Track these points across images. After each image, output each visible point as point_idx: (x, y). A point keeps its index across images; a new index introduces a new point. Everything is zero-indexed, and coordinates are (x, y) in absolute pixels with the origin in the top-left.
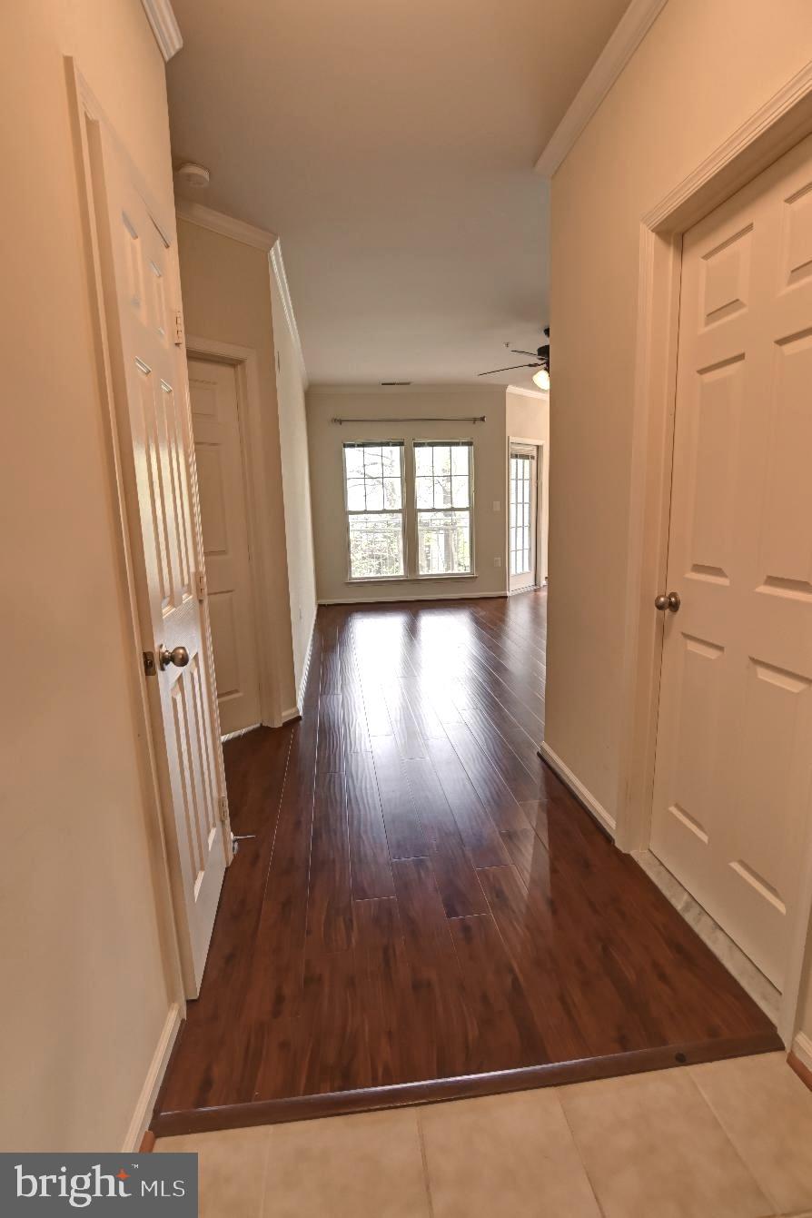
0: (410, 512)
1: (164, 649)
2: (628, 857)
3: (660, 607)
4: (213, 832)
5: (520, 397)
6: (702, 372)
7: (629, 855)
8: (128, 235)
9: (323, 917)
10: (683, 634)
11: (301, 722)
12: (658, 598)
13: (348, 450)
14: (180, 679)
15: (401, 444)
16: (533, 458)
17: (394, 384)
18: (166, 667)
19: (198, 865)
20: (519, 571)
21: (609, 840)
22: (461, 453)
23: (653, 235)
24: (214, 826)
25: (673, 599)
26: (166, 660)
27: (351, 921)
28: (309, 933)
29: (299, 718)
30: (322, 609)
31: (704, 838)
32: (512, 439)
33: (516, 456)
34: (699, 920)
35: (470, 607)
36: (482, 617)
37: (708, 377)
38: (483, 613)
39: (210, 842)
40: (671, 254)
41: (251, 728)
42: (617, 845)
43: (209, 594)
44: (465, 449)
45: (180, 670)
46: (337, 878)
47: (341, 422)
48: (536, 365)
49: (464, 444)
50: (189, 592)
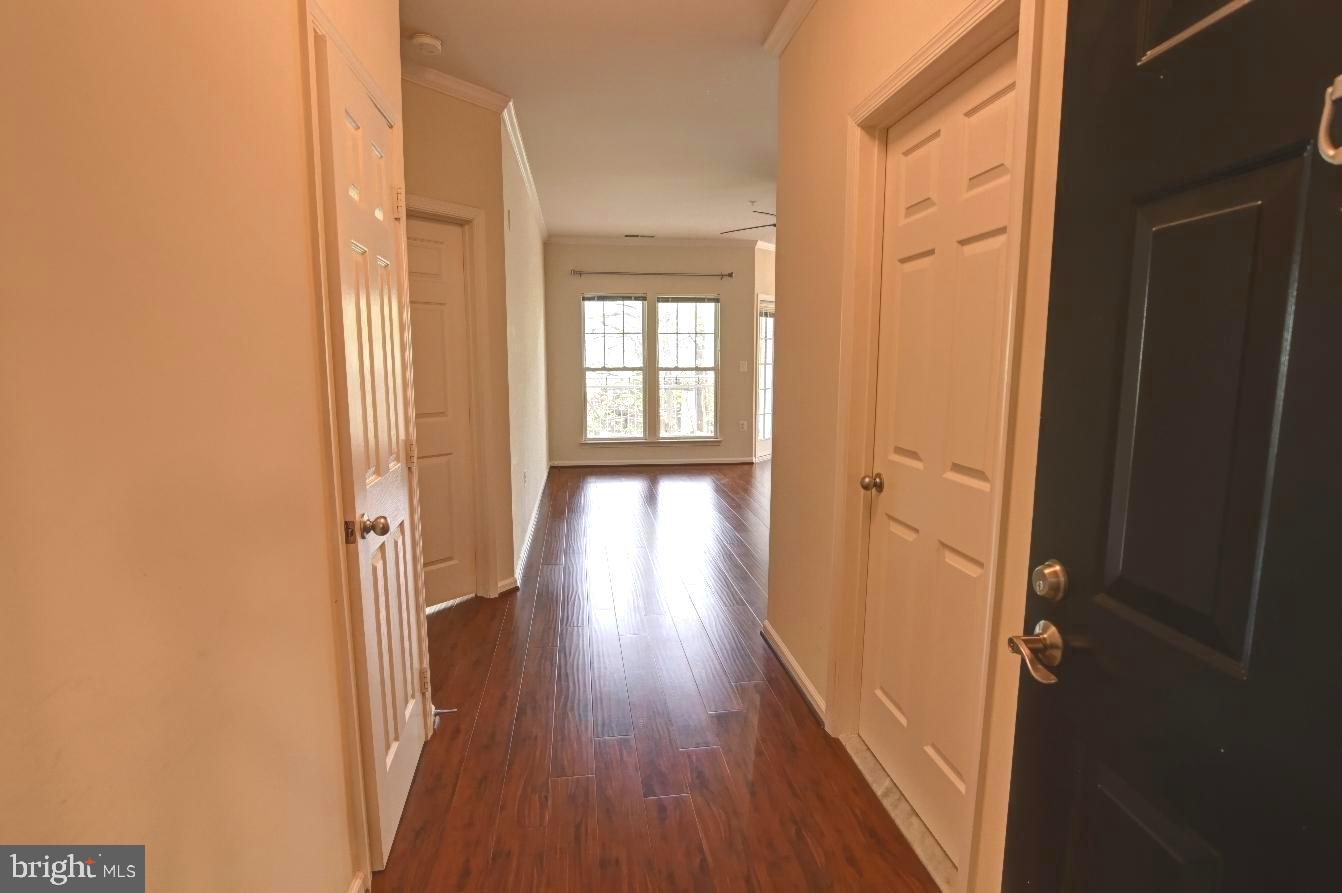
0: (650, 369)
1: (365, 518)
2: (837, 741)
3: (866, 487)
4: (411, 704)
6: (903, 261)
7: (838, 740)
8: (350, 126)
9: (519, 793)
10: (887, 515)
11: (519, 594)
12: (864, 478)
13: (587, 303)
14: (382, 547)
15: (644, 299)
17: (637, 236)
18: (367, 536)
19: (392, 735)
21: (819, 723)
22: (708, 311)
23: (858, 132)
24: (413, 697)
25: (878, 480)
26: (366, 529)
27: (546, 798)
28: (502, 808)
29: (517, 589)
30: (554, 472)
31: (903, 721)
32: (763, 297)
33: (766, 315)
34: (896, 806)
35: (712, 473)
36: (724, 485)
37: (909, 267)
38: (725, 481)
39: (408, 713)
40: (875, 149)
41: (465, 598)
42: (828, 729)
43: (418, 458)
44: (711, 306)
45: (383, 538)
46: (538, 753)
47: (580, 273)
49: (710, 300)
50: (397, 459)
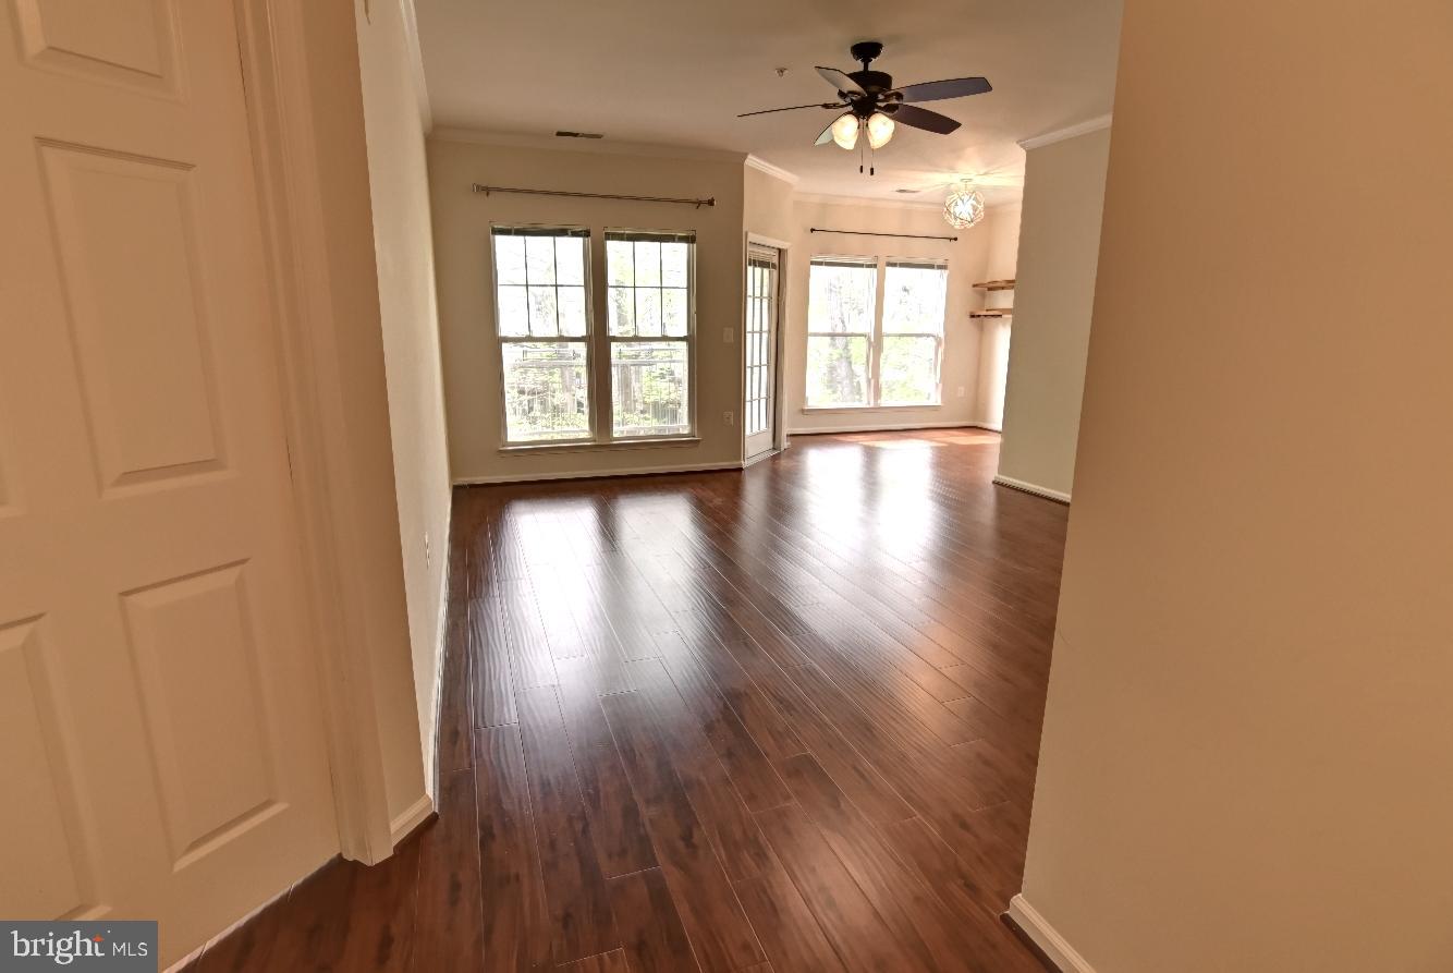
0: (599, 341)
5: (763, 176)
13: (500, 240)
15: (586, 234)
16: (774, 266)
17: (576, 135)
20: (755, 429)
22: (677, 255)
29: (433, 820)
32: (752, 237)
33: (751, 262)
44: (683, 247)
47: (487, 190)
48: (835, 106)
49: (682, 239)
